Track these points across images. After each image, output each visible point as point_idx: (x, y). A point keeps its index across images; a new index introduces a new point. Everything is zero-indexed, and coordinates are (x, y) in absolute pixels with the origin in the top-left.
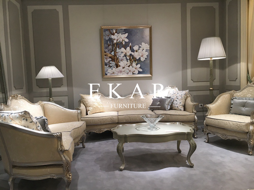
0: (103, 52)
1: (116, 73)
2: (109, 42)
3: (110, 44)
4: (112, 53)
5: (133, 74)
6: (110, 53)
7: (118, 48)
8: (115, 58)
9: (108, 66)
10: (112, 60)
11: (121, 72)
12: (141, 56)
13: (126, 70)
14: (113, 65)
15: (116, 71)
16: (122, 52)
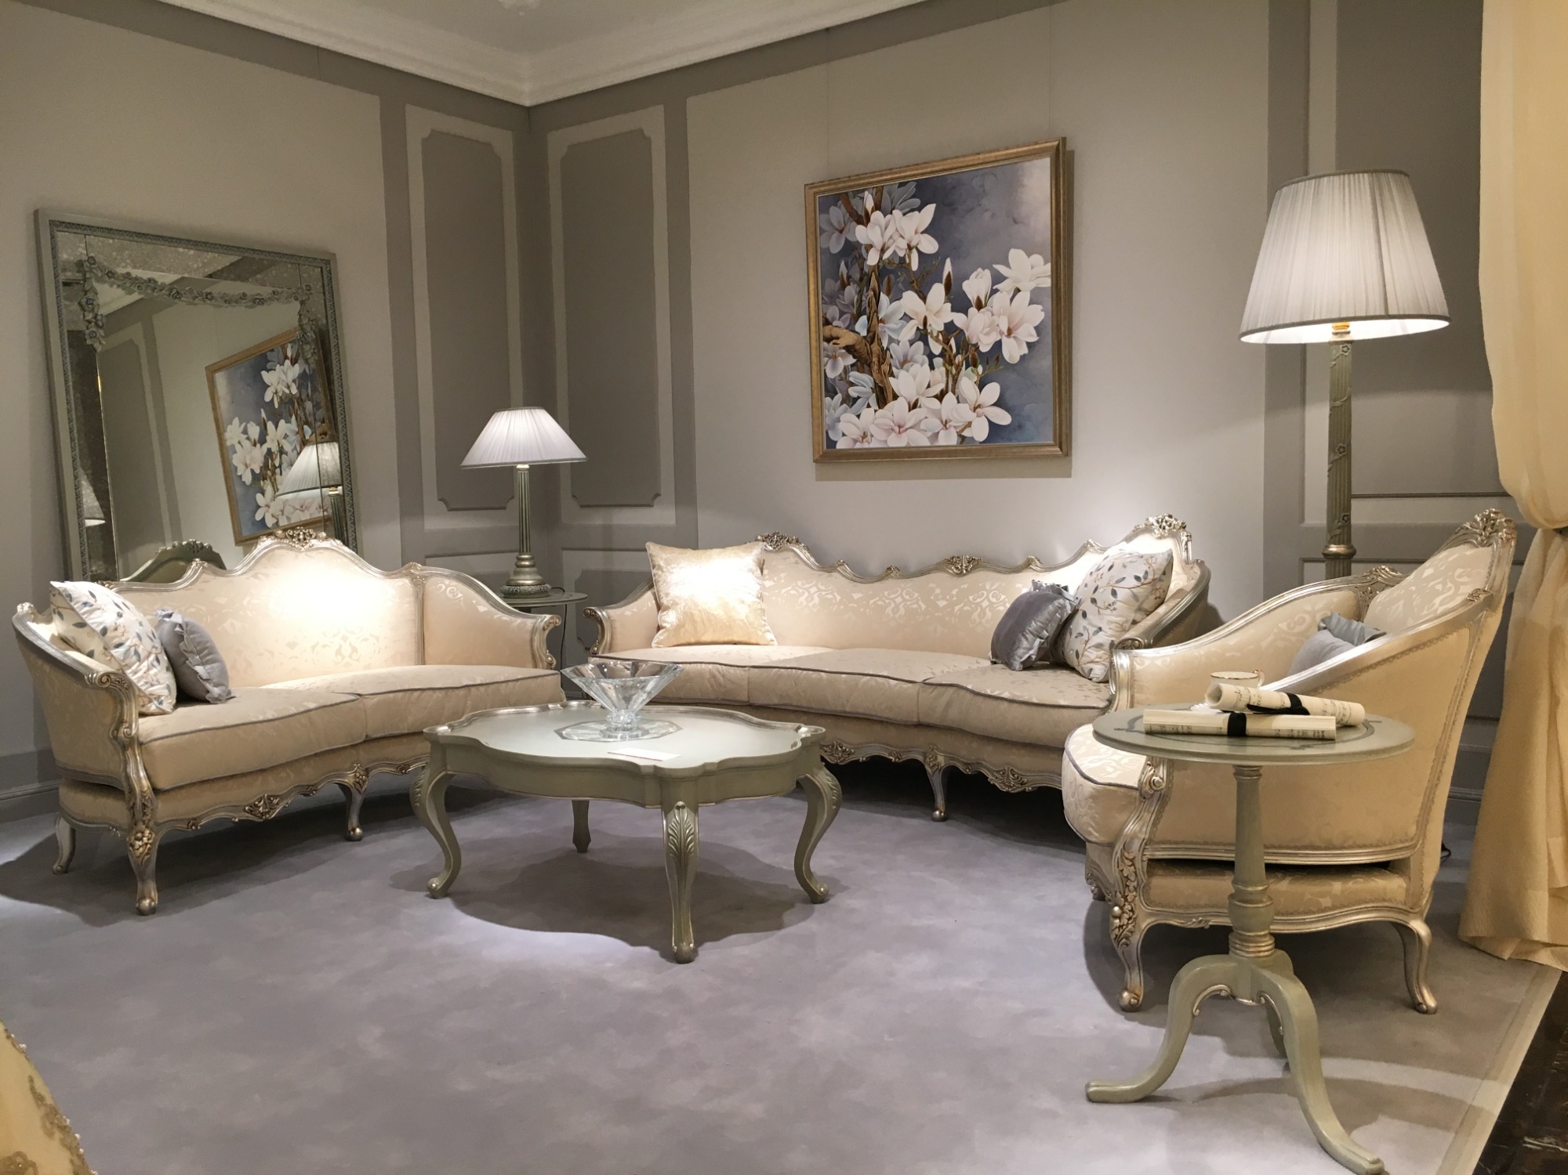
0: (818, 322)
1: (878, 434)
3: (849, 277)
4: (857, 327)
5: (962, 439)
6: (850, 328)
7: (888, 294)
8: (871, 352)
9: (839, 397)
10: (859, 364)
11: (899, 432)
12: (1003, 333)
13: (926, 418)
14: (865, 393)
15: (875, 422)
16: (905, 313)
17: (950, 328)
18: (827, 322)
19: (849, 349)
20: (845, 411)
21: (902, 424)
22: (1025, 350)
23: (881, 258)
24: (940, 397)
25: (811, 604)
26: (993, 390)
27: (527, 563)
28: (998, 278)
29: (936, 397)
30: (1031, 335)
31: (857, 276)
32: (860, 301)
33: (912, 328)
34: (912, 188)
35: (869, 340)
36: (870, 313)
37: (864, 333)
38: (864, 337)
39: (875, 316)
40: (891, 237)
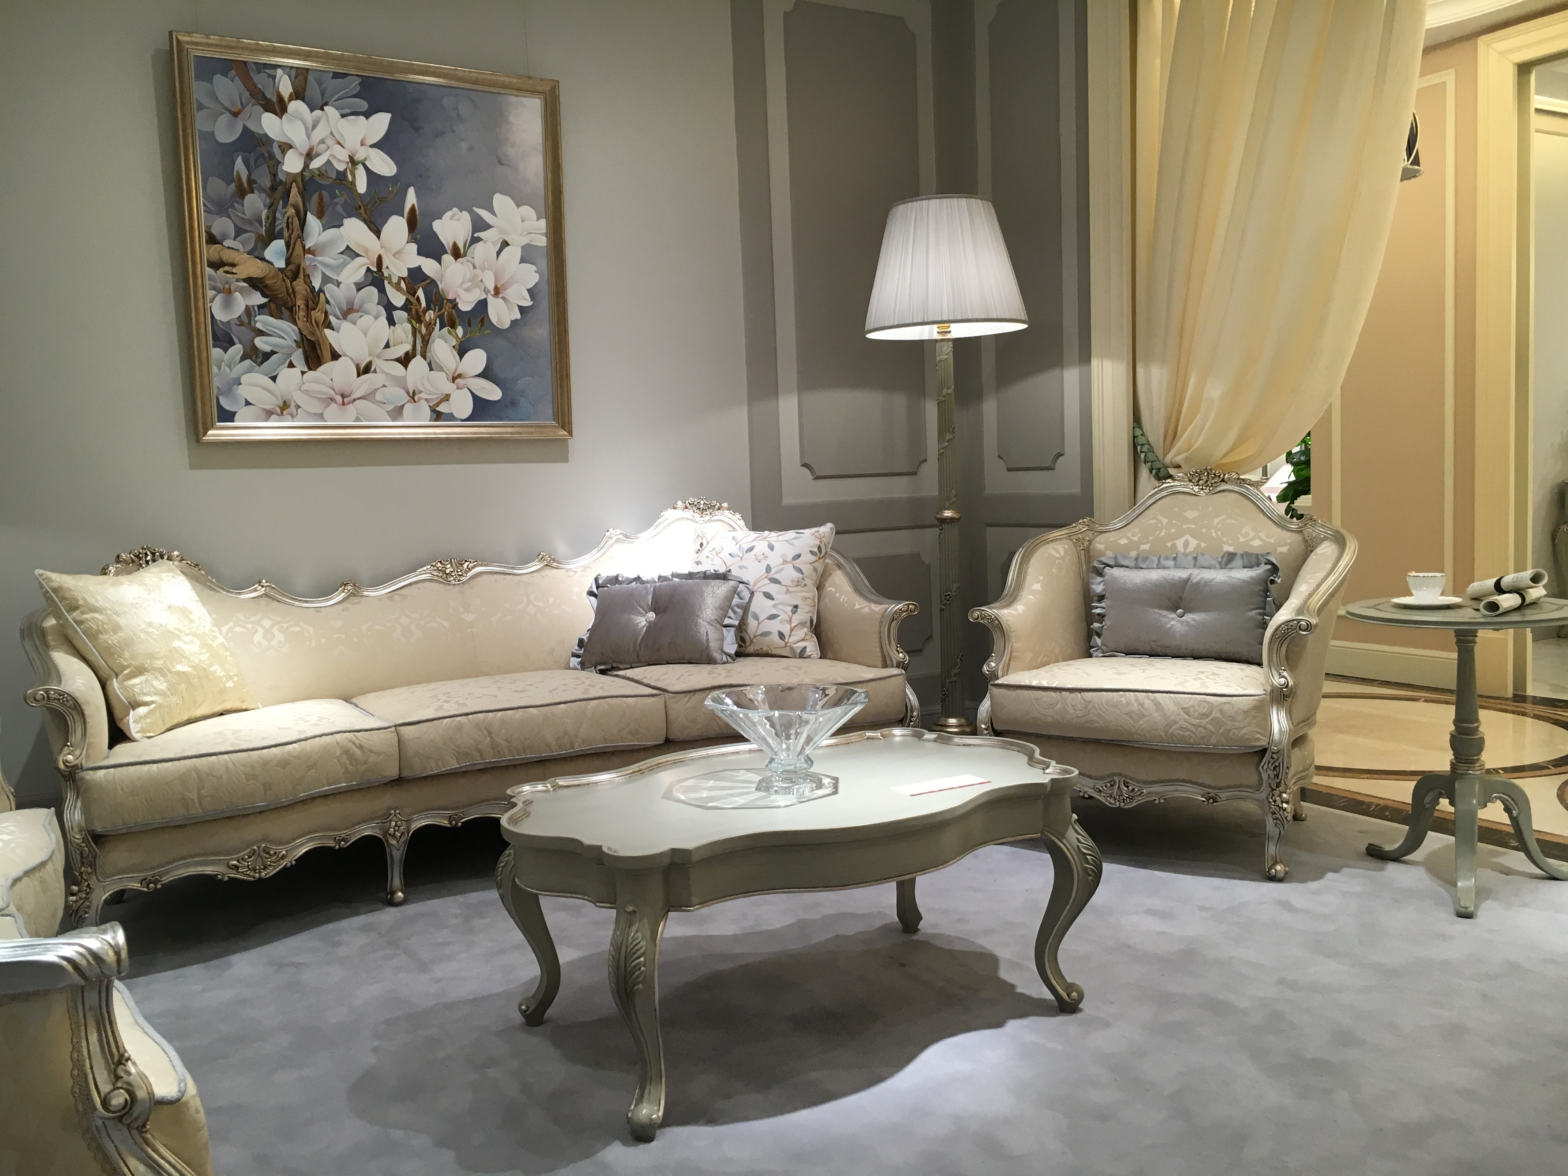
0: (200, 237)
1: (309, 405)
2: (239, 163)
3: (251, 182)
4: (268, 254)
5: (438, 416)
6: (255, 254)
7: (320, 215)
8: (294, 291)
9: (237, 349)
10: (273, 306)
11: (343, 404)
12: (489, 291)
13: (384, 386)
14: (283, 347)
15: (302, 389)
16: (348, 246)
17: (416, 276)
18: (212, 240)
19: (255, 283)
20: (250, 371)
21: (347, 391)
22: (518, 315)
23: (306, 166)
24: (405, 360)
26: (477, 359)
28: (480, 225)
29: (398, 360)
30: (525, 299)
31: (267, 182)
32: (272, 218)
33: (360, 267)
34: (354, 85)
35: (289, 274)
36: (290, 237)
37: (281, 264)
38: (281, 270)
39: (299, 243)
40: (322, 141)
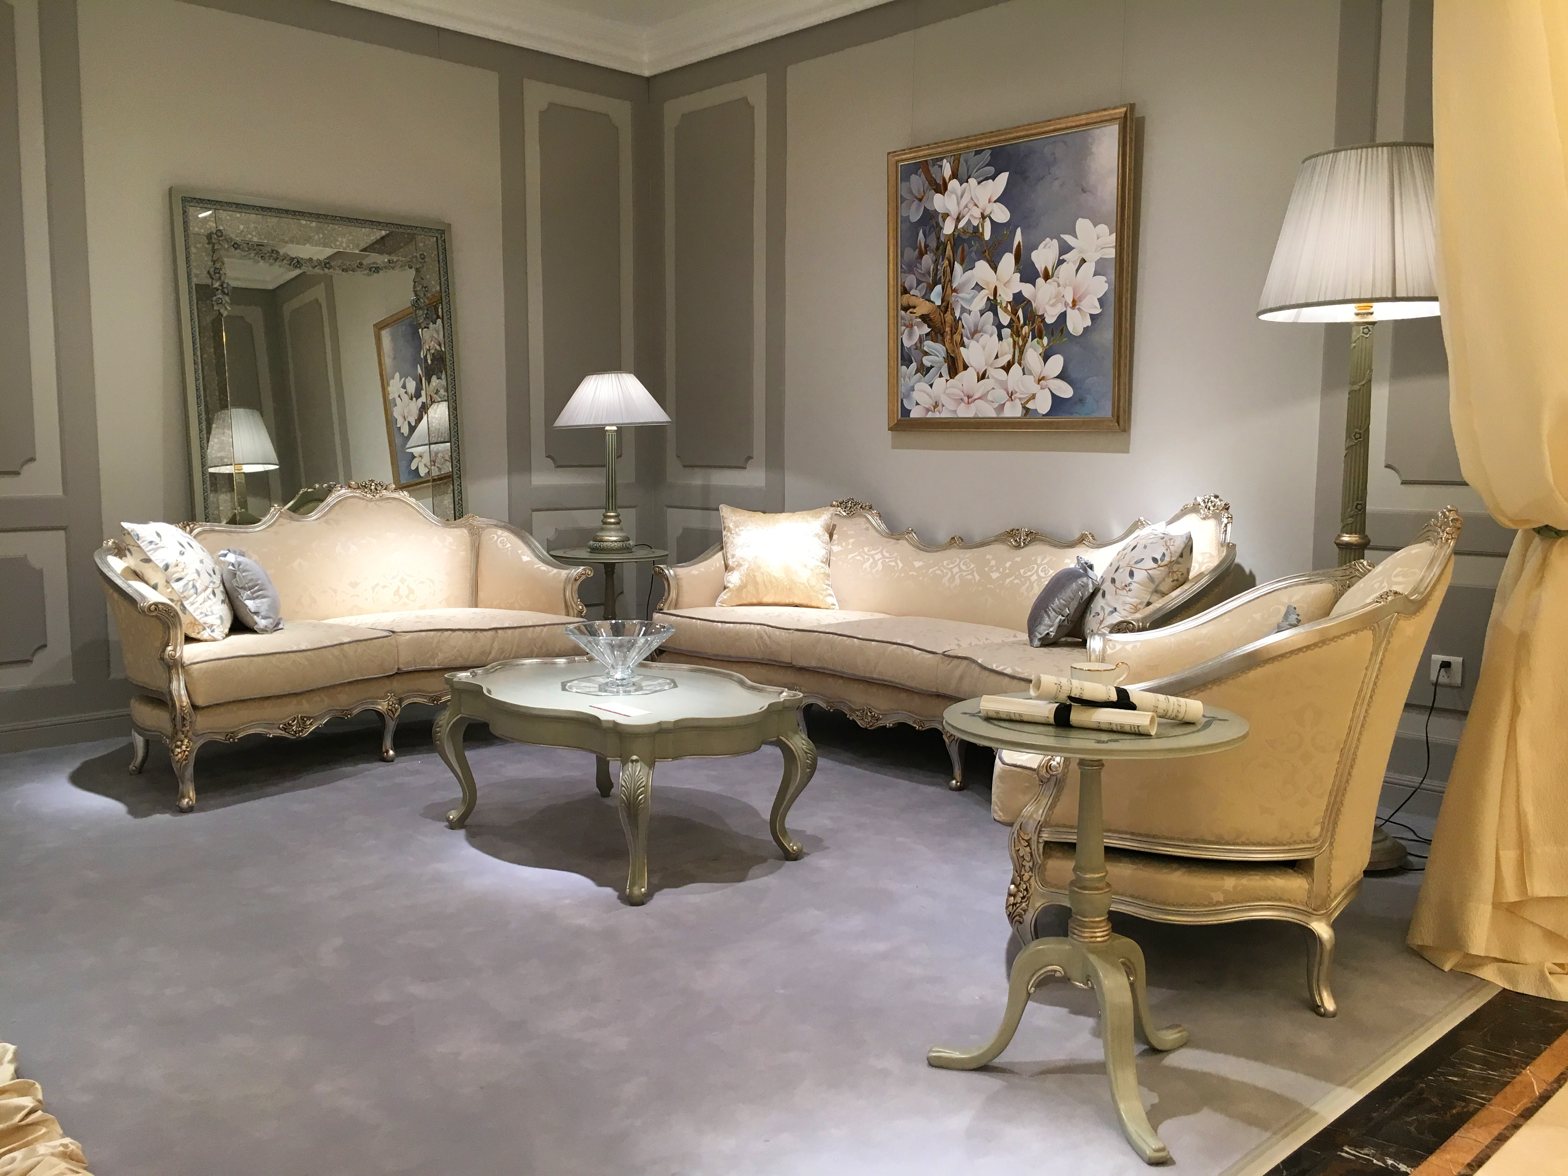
0: (897, 291)
1: (949, 404)
2: (921, 234)
3: (926, 246)
4: (933, 296)
5: (1027, 411)
6: (926, 297)
7: (962, 262)
8: (945, 321)
9: (914, 366)
10: (933, 333)
11: (968, 403)
12: (1068, 304)
13: (993, 389)
14: (937, 363)
15: (947, 392)
16: (977, 283)
17: (1019, 299)
18: (905, 291)
19: (925, 318)
20: (919, 381)
21: (971, 394)
22: (1089, 323)
23: (956, 227)
24: (1007, 368)
25: (874, 571)
26: (1057, 363)
27: (612, 520)
28: (1065, 249)
29: (1003, 368)
30: (1096, 308)
31: (933, 244)
32: (936, 270)
33: (982, 299)
34: (987, 156)
35: (943, 309)
36: (945, 282)
37: (938, 302)
38: (939, 307)
39: (949, 286)
40: (966, 206)
